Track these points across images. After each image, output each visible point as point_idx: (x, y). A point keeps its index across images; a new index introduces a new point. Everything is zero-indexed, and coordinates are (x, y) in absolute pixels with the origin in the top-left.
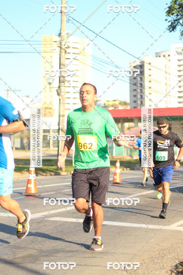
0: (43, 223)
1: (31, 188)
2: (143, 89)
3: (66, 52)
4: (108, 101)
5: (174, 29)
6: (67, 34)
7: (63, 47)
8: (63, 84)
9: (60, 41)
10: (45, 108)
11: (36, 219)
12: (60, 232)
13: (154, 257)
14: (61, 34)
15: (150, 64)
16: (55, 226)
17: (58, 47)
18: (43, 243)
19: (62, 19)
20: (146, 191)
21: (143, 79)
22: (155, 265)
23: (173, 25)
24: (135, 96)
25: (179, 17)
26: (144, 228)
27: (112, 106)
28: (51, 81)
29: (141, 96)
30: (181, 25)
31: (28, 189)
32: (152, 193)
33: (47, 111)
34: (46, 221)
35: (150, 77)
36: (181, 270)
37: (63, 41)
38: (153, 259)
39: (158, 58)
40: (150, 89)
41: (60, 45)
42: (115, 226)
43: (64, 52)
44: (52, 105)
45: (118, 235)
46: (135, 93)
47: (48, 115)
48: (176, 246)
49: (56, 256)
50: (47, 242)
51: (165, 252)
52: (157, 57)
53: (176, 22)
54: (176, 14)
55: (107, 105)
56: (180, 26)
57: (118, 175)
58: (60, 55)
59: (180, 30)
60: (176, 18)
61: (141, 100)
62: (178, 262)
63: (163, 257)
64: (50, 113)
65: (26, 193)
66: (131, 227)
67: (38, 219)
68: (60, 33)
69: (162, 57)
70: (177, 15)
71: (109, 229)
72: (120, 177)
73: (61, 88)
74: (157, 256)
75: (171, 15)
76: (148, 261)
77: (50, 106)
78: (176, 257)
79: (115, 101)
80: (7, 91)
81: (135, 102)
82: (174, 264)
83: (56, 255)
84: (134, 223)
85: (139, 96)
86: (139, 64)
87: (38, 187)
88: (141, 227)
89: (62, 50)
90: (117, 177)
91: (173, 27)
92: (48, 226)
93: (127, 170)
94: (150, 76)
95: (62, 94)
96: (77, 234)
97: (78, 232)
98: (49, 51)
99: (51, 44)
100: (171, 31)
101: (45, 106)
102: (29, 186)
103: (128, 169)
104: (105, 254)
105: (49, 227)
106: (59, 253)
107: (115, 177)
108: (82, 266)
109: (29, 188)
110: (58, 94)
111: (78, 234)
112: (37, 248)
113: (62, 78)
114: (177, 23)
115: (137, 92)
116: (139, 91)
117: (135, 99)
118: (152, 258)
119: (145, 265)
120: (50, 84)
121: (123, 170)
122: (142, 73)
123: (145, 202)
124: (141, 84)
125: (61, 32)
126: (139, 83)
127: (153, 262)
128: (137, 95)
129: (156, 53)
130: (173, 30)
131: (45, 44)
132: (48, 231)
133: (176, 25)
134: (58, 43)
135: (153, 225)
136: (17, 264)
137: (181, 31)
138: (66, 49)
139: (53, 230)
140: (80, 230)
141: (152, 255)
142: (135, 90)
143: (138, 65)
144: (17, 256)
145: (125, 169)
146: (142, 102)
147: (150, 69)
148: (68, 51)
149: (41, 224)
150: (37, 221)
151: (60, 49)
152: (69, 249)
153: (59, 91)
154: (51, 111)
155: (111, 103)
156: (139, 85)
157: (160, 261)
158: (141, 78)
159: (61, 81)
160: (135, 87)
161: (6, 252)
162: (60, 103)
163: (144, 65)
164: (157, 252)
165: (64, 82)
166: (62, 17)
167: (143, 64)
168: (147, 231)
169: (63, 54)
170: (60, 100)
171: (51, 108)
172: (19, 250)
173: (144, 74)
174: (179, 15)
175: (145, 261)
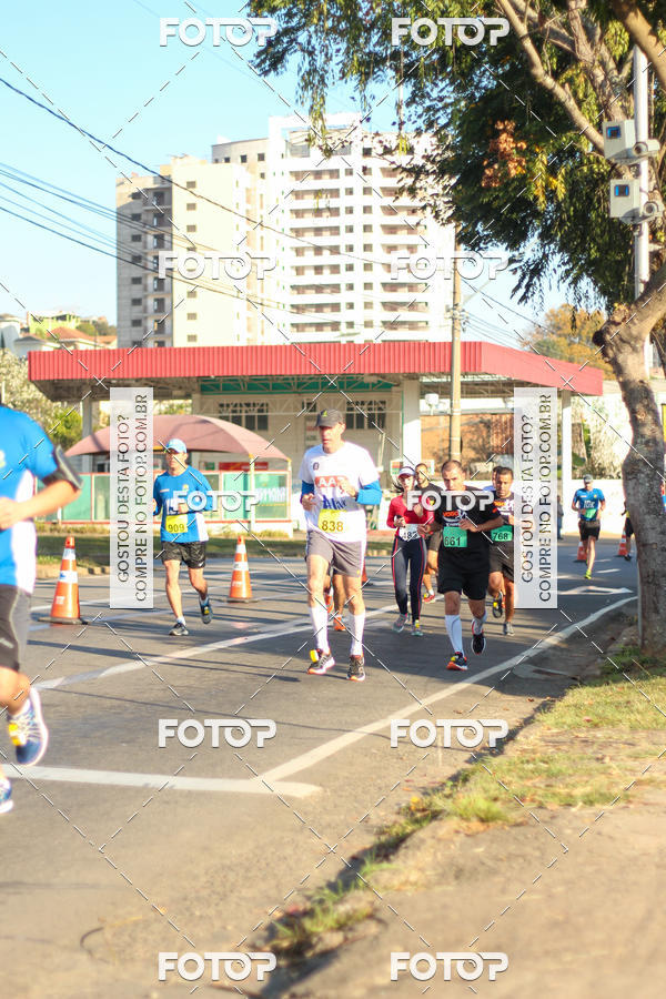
2: (167, 280)
4: (36, 319)
5: (279, 66)
13: (193, 895)
15: (192, 184)
21: (167, 241)
23: (272, 50)
24: (137, 302)
25: (296, 20)
27: (52, 338)
29: (160, 302)
30: (303, 50)
35: (191, 235)
36: (285, 944)
38: (188, 903)
39: (223, 165)
42: (54, 783)
46: (137, 291)
48: (273, 853)
51: (232, 877)
52: (217, 161)
53: (285, 40)
54: (283, 11)
55: (32, 332)
56: (299, 53)
57: (70, 591)
59: (300, 69)
60: (285, 25)
61: (160, 316)
62: (278, 914)
63: (224, 897)
66: (113, 787)
69: (236, 163)
70: (290, 15)
72: (78, 598)
74: (205, 893)
75: (265, 14)
76: (171, 912)
78: (273, 893)
79: (63, 318)
81: (137, 323)
82: (266, 921)
84: (126, 771)
85: (151, 303)
86: (149, 183)
88: (146, 785)
90: (66, 600)
91: (271, 57)
93: (102, 572)
94: (191, 228)
100: (266, 73)
103: (108, 569)
107: (60, 599)
114: (291, 42)
115: (145, 288)
116: (150, 282)
117: (136, 312)
118: (185, 899)
121: (91, 572)
122: (164, 218)
126: (150, 257)
127: (188, 914)
128: (145, 297)
129: (215, 148)
130: (274, 66)
133: (285, 50)
135: (192, 776)
137: (301, 74)
141: (185, 888)
142: (137, 281)
143: (147, 190)
146: (161, 324)
147: (191, 207)
155: (50, 326)
156: (151, 264)
157: (211, 912)
158: (159, 239)
160: (136, 272)
163: (169, 190)
164: (203, 879)
167: (166, 186)
168: (170, 798)
173: (170, 224)
174: (296, 15)
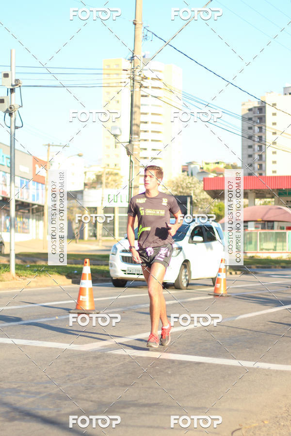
0: (104, 359)
1: (85, 301)
2: (263, 146)
3: (141, 86)
4: (206, 164)
6: (144, 57)
7: (138, 78)
8: (137, 136)
9: (132, 70)
10: (107, 174)
11: (92, 351)
12: (130, 373)
13: (280, 416)
14: (135, 58)
15: (274, 105)
16: (122, 363)
17: (129, 78)
18: (104, 391)
19: (137, 34)
20: (267, 309)
21: (263, 130)
22: (281, 430)
24: (250, 156)
26: (264, 369)
27: (213, 172)
28: (117, 132)
29: (261, 156)
31: (79, 303)
32: (277, 311)
33: (111, 178)
34: (108, 356)
35: (274, 127)
37: (137, 68)
38: (278, 419)
39: (288, 96)
40: (274, 146)
41: (132, 76)
43: (139, 86)
44: (119, 169)
45: (223, 380)
46: (250, 151)
47: (112, 185)
49: (124, 413)
50: (110, 389)
52: (285, 94)
55: (205, 169)
57: (222, 282)
58: (132, 91)
61: (260, 162)
64: (115, 181)
65: (77, 309)
67: (95, 352)
68: (133, 57)
71: (208, 370)
72: (226, 285)
73: (133, 143)
74: (285, 415)
76: (270, 423)
77: (115, 171)
79: (218, 163)
80: (47, 146)
81: (250, 165)
83: (123, 410)
84: (248, 360)
85: (256, 157)
86: (257, 105)
87: (95, 299)
88: (258, 367)
89: (136, 84)
90: (220, 286)
92: (112, 363)
93: (236, 273)
94: (274, 124)
95: (135, 152)
96: (157, 376)
97: (158, 374)
98: (115, 85)
99: (118, 74)
101: (107, 170)
102: (81, 299)
103: (238, 272)
104: (201, 411)
105: (113, 366)
106: (129, 407)
107: (218, 285)
108: (165, 429)
109: (82, 301)
110: (129, 153)
111: (159, 377)
112: (93, 399)
113: (134, 128)
115: (254, 150)
116: (256, 147)
117: (250, 160)
118: (276, 417)
119: (264, 429)
120: (115, 136)
121: (231, 273)
122: (262, 119)
123: (264, 326)
124: (260, 138)
125: (134, 55)
126: (256, 136)
127: (278, 424)
128: (254, 154)
129: (285, 88)
131: (108, 74)
132: (110, 372)
134: (129, 72)
136: (62, 424)
138: (142, 82)
139: (119, 370)
140: (162, 371)
141: (276, 413)
142: (250, 147)
143: (255, 107)
144: (63, 412)
145: (233, 273)
146: (261, 165)
147: (274, 114)
148: (145, 83)
149: (101, 361)
150: (94, 356)
151: (132, 81)
152: (144, 400)
153: (129, 148)
154: (117, 178)
155: (212, 167)
156: (257, 139)
157: (288, 423)
158: (260, 128)
159: (133, 132)
160: (250, 143)
161: (45, 404)
162: (131, 167)
163: (265, 107)
164: (284, 409)
165: (138, 134)
166: (137, 32)
167: (263, 105)
168: (268, 373)
169: (137, 89)
170: (131, 161)
171: (117, 174)
172: (66, 402)
173: (265, 122)
175: (266, 422)
